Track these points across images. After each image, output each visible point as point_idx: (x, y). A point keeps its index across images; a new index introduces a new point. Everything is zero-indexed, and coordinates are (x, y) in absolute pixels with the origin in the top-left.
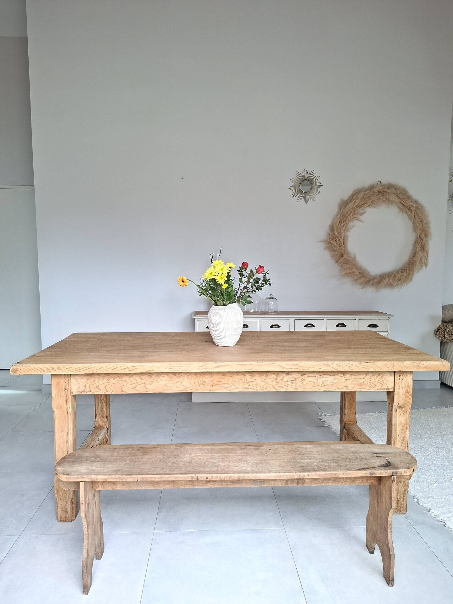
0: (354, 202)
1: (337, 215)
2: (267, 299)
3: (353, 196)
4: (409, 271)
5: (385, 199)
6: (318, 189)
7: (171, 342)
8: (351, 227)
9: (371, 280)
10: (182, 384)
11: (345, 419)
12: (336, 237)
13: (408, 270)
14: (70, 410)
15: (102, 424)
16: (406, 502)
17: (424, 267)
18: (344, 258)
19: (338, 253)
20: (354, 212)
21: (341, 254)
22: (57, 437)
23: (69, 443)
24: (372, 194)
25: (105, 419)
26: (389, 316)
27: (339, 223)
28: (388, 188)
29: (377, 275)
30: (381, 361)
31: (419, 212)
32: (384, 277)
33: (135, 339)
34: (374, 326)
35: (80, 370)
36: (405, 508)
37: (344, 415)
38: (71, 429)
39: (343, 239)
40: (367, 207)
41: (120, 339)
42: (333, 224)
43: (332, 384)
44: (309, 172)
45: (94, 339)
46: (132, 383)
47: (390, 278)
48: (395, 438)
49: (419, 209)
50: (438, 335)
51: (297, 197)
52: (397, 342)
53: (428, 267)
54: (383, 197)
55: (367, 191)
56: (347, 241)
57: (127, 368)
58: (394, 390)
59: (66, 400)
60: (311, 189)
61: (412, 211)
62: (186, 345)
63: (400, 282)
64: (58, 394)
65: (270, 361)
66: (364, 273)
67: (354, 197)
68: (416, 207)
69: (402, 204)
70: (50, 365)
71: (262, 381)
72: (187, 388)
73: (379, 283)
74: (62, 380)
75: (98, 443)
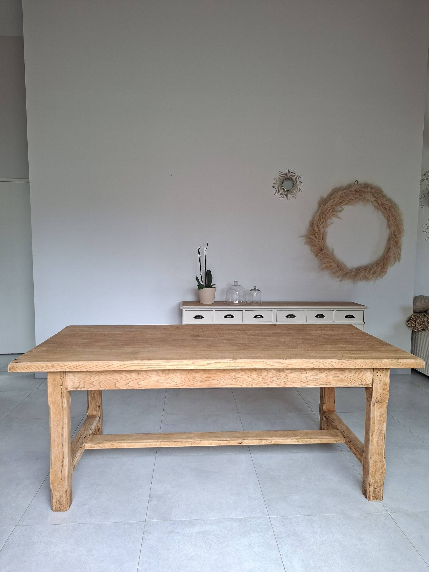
0: (333, 200)
1: (317, 212)
2: (251, 290)
3: (332, 194)
4: (384, 265)
5: (361, 198)
6: (299, 187)
7: (161, 336)
8: (330, 223)
9: (348, 273)
10: (173, 380)
11: (325, 408)
12: (316, 232)
13: (382, 264)
14: (65, 405)
15: (94, 413)
16: (383, 490)
17: (398, 262)
18: (323, 252)
19: (317, 248)
20: (333, 210)
21: (320, 249)
22: (53, 430)
23: (64, 437)
24: (350, 192)
25: (98, 409)
26: (364, 308)
27: (319, 219)
28: (364, 188)
29: (353, 269)
30: (360, 359)
31: (393, 211)
32: (360, 270)
33: (127, 333)
34: (351, 317)
35: (76, 368)
36: (381, 495)
37: (324, 403)
38: (66, 423)
39: (322, 235)
40: (344, 205)
41: (112, 333)
42: (313, 220)
43: (315, 380)
44: (291, 171)
45: (87, 333)
46: (125, 379)
47: (366, 271)
48: (373, 431)
49: (393, 207)
50: (410, 325)
51: (280, 194)
52: (374, 337)
53: (401, 261)
54: (360, 196)
55: (345, 190)
56: (326, 237)
57: (121, 365)
58: (373, 386)
59: (61, 396)
60: (293, 187)
61: (386, 209)
62: (176, 340)
63: (374, 275)
64: (53, 391)
65: (257, 359)
66: (341, 266)
67: (333, 196)
68: (391, 206)
69: (377, 202)
70: (46, 362)
71: (249, 377)
72: (177, 384)
73: (355, 276)
74: (58, 377)
75: (91, 432)
